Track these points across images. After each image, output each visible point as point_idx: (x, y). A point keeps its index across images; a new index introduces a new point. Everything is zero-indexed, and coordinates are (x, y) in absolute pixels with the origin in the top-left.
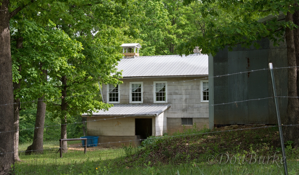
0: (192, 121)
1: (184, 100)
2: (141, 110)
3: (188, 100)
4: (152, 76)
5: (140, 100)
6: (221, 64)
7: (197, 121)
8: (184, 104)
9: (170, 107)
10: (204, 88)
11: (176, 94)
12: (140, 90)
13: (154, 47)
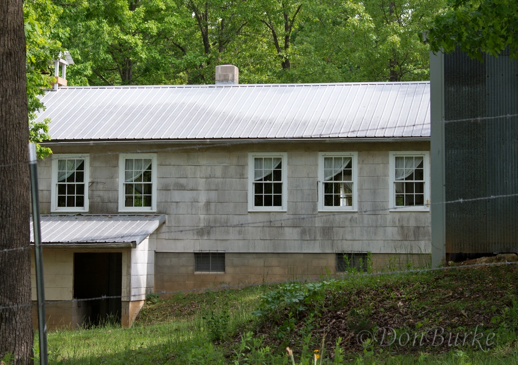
0: (224, 261)
1: (201, 204)
2: (89, 230)
3: (212, 206)
4: (117, 139)
5: (80, 203)
6: (465, 89)
7: (236, 261)
8: (202, 217)
9: (164, 223)
10: (256, 174)
11: (181, 188)
12: (80, 177)
13: (89, 64)
